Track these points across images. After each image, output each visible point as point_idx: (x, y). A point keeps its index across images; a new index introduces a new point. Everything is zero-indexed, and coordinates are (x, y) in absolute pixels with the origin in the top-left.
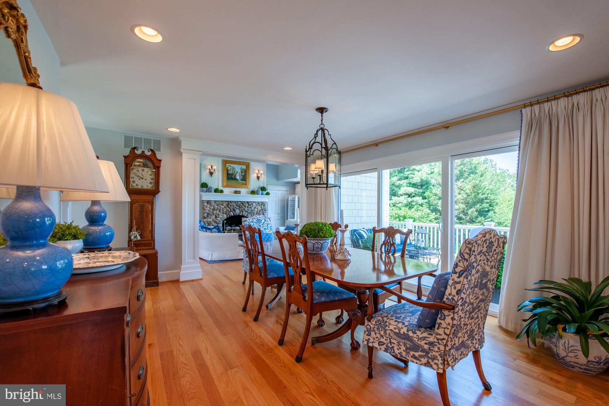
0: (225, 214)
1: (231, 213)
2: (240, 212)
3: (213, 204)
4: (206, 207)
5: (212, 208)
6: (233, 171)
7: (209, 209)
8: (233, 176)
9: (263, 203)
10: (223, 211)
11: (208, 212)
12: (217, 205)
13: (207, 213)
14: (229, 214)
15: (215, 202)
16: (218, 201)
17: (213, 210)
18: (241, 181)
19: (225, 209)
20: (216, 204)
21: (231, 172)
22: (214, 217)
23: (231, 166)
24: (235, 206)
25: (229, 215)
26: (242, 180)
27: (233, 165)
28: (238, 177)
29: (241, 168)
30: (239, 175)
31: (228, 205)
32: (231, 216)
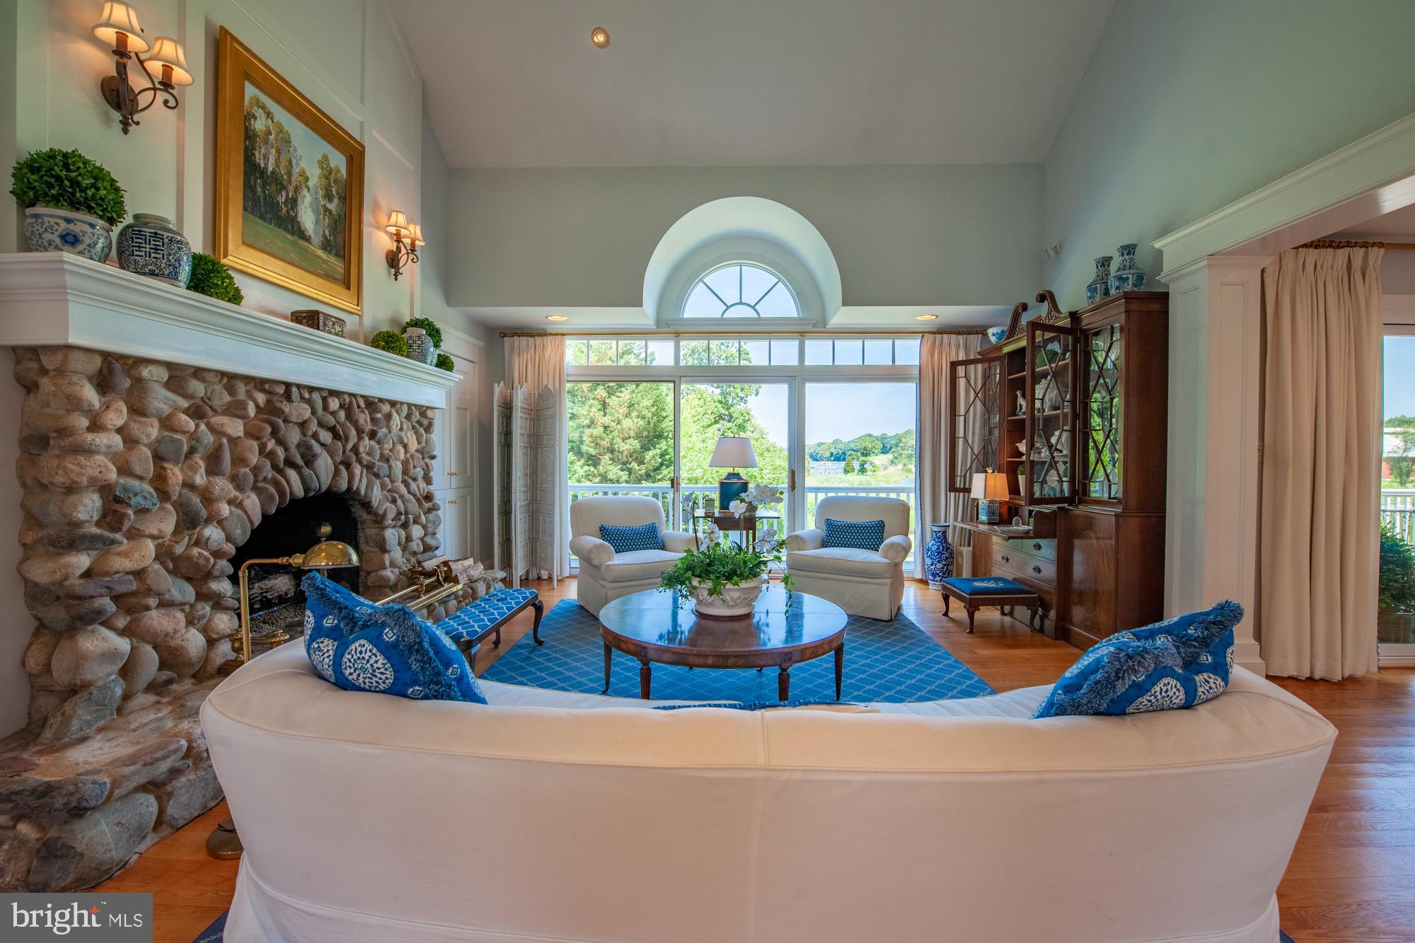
0: (255, 488)
1: (292, 474)
2: (337, 472)
3: (161, 399)
4: (96, 426)
5: (153, 431)
6: (284, 159)
7: (117, 440)
8: (282, 199)
9: (423, 414)
10: (239, 460)
11: (113, 475)
12: (197, 413)
13: (106, 490)
14: (276, 483)
15: (178, 375)
16: (199, 372)
17: (158, 458)
18: (320, 253)
19: (255, 445)
20: (184, 404)
21: (268, 160)
22: (167, 523)
23: (269, 115)
24: (314, 427)
25: (282, 493)
26: (327, 246)
27: (281, 114)
28: (307, 218)
29: (325, 158)
30: (316, 212)
31: (270, 411)
32: (294, 501)
